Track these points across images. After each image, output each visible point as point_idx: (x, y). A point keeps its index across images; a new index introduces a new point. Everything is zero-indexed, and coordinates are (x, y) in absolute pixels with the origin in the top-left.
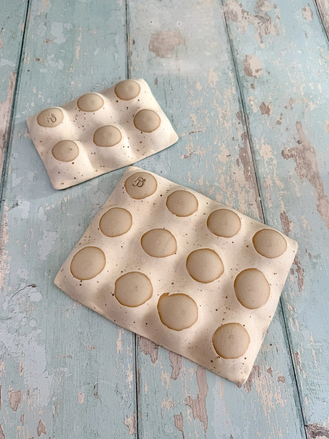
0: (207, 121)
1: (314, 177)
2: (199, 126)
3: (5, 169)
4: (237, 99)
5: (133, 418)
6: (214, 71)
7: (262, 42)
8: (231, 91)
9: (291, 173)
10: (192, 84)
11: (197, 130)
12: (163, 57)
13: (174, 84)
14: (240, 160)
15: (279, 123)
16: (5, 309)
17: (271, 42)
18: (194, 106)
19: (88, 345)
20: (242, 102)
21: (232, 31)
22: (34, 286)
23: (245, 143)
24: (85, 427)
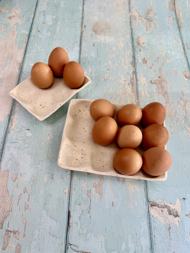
0: (116, 65)
1: (165, 94)
2: (112, 66)
3: (19, 79)
4: (132, 56)
5: (68, 190)
6: (122, 42)
7: (147, 31)
8: (130, 52)
9: (154, 91)
10: (111, 47)
11: (111, 68)
12: (98, 34)
13: (102, 47)
14: (130, 83)
15: (151, 68)
16: (14, 138)
17: (151, 31)
18: (111, 57)
19: (51, 157)
20: (134, 57)
21: (133, 25)
22: (29, 130)
23: (134, 76)
24: (46, 191)
